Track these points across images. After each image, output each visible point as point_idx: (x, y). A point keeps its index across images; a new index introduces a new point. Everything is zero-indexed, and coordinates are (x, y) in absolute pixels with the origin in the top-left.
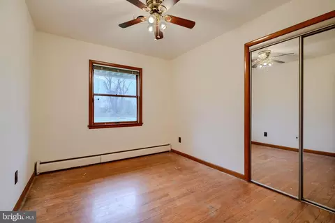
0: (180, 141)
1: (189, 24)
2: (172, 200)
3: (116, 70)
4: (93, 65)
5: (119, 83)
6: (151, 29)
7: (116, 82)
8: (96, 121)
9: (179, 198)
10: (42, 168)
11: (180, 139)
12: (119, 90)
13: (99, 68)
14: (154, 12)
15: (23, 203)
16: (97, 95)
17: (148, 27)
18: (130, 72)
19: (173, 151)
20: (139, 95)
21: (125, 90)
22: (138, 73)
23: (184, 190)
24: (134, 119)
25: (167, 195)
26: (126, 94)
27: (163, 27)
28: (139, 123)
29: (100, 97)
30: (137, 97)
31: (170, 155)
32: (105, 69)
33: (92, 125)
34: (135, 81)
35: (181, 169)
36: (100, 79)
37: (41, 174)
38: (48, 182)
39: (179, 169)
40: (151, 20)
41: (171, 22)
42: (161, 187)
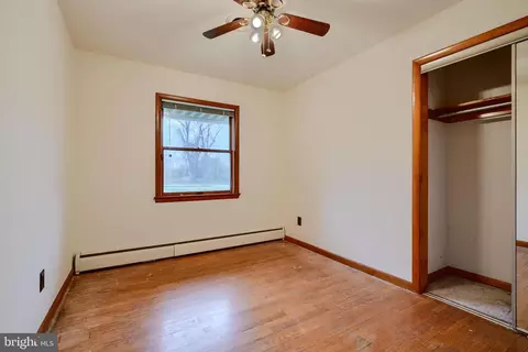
0: (299, 223)
1: (320, 29)
2: (289, 325)
3: (198, 110)
4: (162, 102)
5: (201, 132)
6: (255, 38)
7: (197, 130)
8: (168, 188)
9: (303, 319)
10: (83, 265)
11: (299, 219)
12: (200, 142)
13: (172, 106)
14: (261, 8)
16: (167, 149)
17: (252, 34)
18: (221, 113)
19: (288, 239)
20: (233, 149)
21: (210, 141)
22: (233, 113)
23: (310, 307)
24: (227, 187)
25: (282, 314)
26: (212, 148)
27: (276, 34)
28: (234, 194)
29: (171, 152)
30: (231, 152)
31: (283, 245)
32: (181, 107)
33: (161, 197)
34: (228, 126)
35: (305, 269)
36: (173, 124)
37: (81, 273)
39: (299, 270)
40: (257, 22)
41: (289, 26)
42: (270, 299)
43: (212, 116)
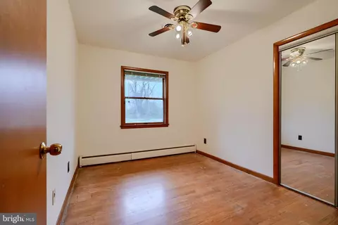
0: (205, 142)
1: (215, 29)
2: (198, 197)
3: (144, 75)
4: (125, 71)
5: (144, 86)
6: (178, 36)
7: (141, 85)
8: (127, 121)
9: (205, 195)
10: (84, 162)
11: (205, 140)
12: (144, 93)
13: (130, 73)
14: (181, 20)
15: (73, 189)
16: (127, 98)
17: (176, 34)
18: (158, 76)
19: (198, 152)
20: (165, 97)
21: (150, 92)
22: (165, 76)
23: (210, 188)
24: (161, 120)
25: (194, 192)
26: (150, 97)
27: (190, 33)
28: (165, 124)
29: (130, 100)
30: (163, 99)
31: (195, 156)
32: (135, 74)
33: (124, 126)
34: (162, 83)
35: (207, 169)
36: (129, 81)
37: (83, 167)
38: (89, 174)
39: (205, 169)
40: (179, 28)
41: (198, 28)
42: (187, 184)
43: (152, 78)
